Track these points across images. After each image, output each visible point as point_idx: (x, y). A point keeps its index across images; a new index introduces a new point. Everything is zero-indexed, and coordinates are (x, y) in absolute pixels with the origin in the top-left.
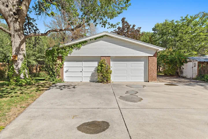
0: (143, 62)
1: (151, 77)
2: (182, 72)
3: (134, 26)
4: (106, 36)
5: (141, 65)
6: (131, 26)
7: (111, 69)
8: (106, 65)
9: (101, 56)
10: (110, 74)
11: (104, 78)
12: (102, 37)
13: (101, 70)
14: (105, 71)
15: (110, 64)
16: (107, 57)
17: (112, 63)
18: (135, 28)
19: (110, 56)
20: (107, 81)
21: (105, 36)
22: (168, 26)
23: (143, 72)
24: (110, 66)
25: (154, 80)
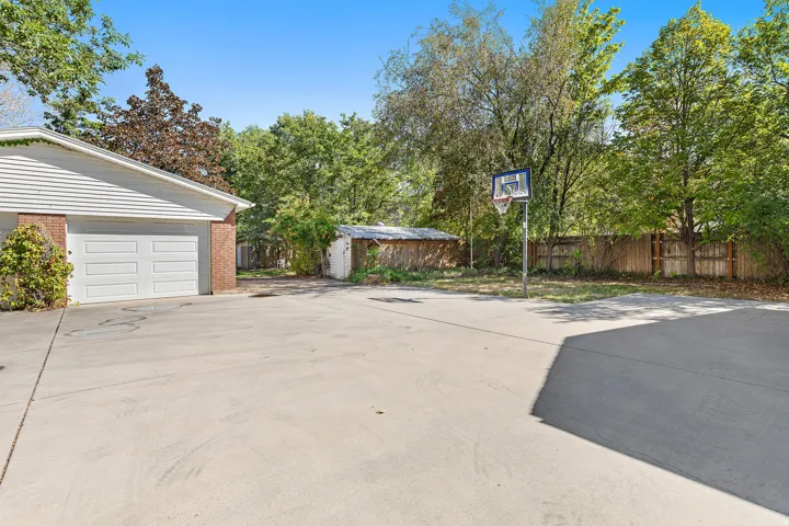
0: (196, 238)
1: (219, 280)
2: (328, 265)
3: (196, 109)
4: (41, 143)
5: (189, 246)
6: (184, 106)
7: (70, 259)
8: (41, 244)
9: (20, 213)
10: (64, 274)
11: (33, 290)
12: (26, 142)
13: (20, 263)
14: (37, 268)
15: (63, 243)
16: (50, 218)
17: (71, 239)
18: (200, 115)
19: (64, 216)
20: (49, 302)
21: (37, 140)
22: (310, 132)
23: (195, 266)
24: (64, 251)
25: (229, 289)
